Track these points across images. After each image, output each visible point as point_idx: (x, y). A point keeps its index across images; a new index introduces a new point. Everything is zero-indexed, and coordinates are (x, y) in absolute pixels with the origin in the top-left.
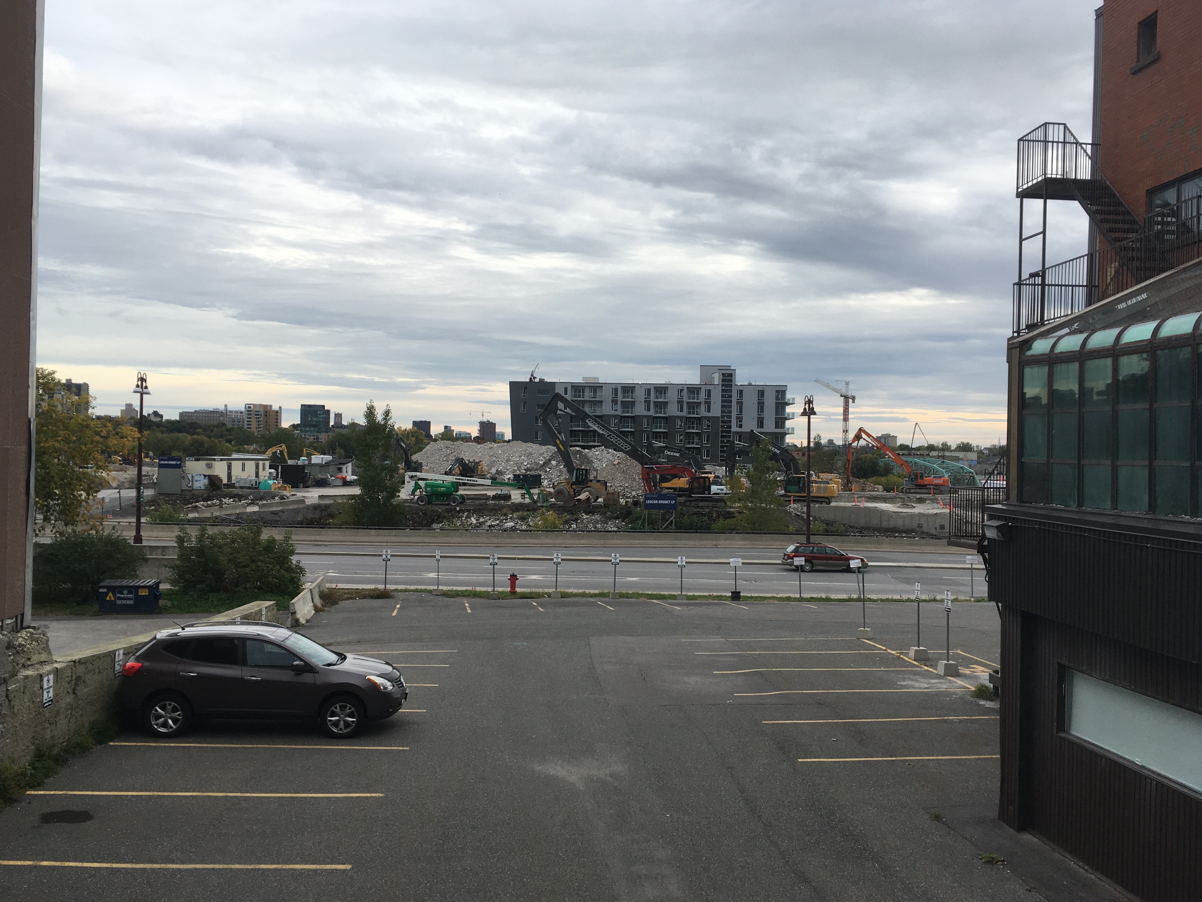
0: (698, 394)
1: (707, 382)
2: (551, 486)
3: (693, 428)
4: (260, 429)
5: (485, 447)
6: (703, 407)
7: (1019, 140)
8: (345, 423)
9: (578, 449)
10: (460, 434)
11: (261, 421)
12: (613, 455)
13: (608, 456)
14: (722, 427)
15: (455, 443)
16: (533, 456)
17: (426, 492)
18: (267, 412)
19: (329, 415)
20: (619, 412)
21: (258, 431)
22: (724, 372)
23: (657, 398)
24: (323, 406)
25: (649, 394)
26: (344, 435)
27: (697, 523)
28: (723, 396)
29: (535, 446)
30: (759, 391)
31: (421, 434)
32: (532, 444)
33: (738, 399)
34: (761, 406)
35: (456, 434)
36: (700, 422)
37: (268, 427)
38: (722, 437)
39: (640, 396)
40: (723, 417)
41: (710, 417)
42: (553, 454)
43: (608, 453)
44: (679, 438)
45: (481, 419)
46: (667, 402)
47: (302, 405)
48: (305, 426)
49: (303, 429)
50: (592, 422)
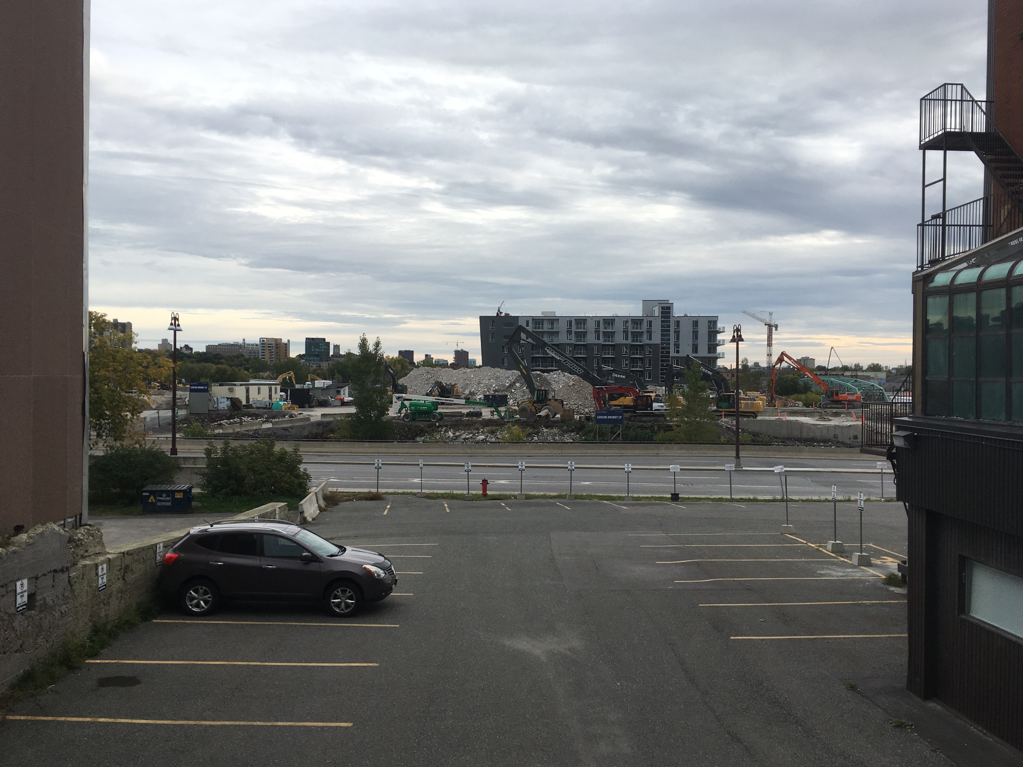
0: (640, 325)
1: (648, 314)
2: (516, 404)
3: (637, 354)
4: (272, 359)
5: (460, 372)
6: (645, 336)
7: (921, 100)
8: (342, 353)
9: (538, 373)
10: (438, 361)
11: (273, 352)
12: (568, 377)
13: (564, 378)
14: (662, 352)
15: (434, 369)
16: (501, 379)
17: (410, 411)
18: (277, 345)
19: (329, 347)
20: (573, 341)
21: (271, 361)
22: (663, 305)
23: (605, 328)
24: (324, 339)
25: (599, 325)
26: (341, 364)
27: (641, 435)
28: (662, 326)
29: (502, 371)
30: (693, 321)
31: (406, 361)
32: (499, 369)
33: (675, 329)
34: (695, 334)
35: (435, 361)
36: (642, 349)
37: (278, 357)
38: (662, 361)
39: (591, 327)
40: (662, 344)
41: (651, 344)
42: (517, 377)
43: (564, 376)
44: (624, 362)
45: (456, 348)
46: (614, 332)
47: (306, 339)
48: (309, 356)
49: (308, 358)
50: (550, 350)
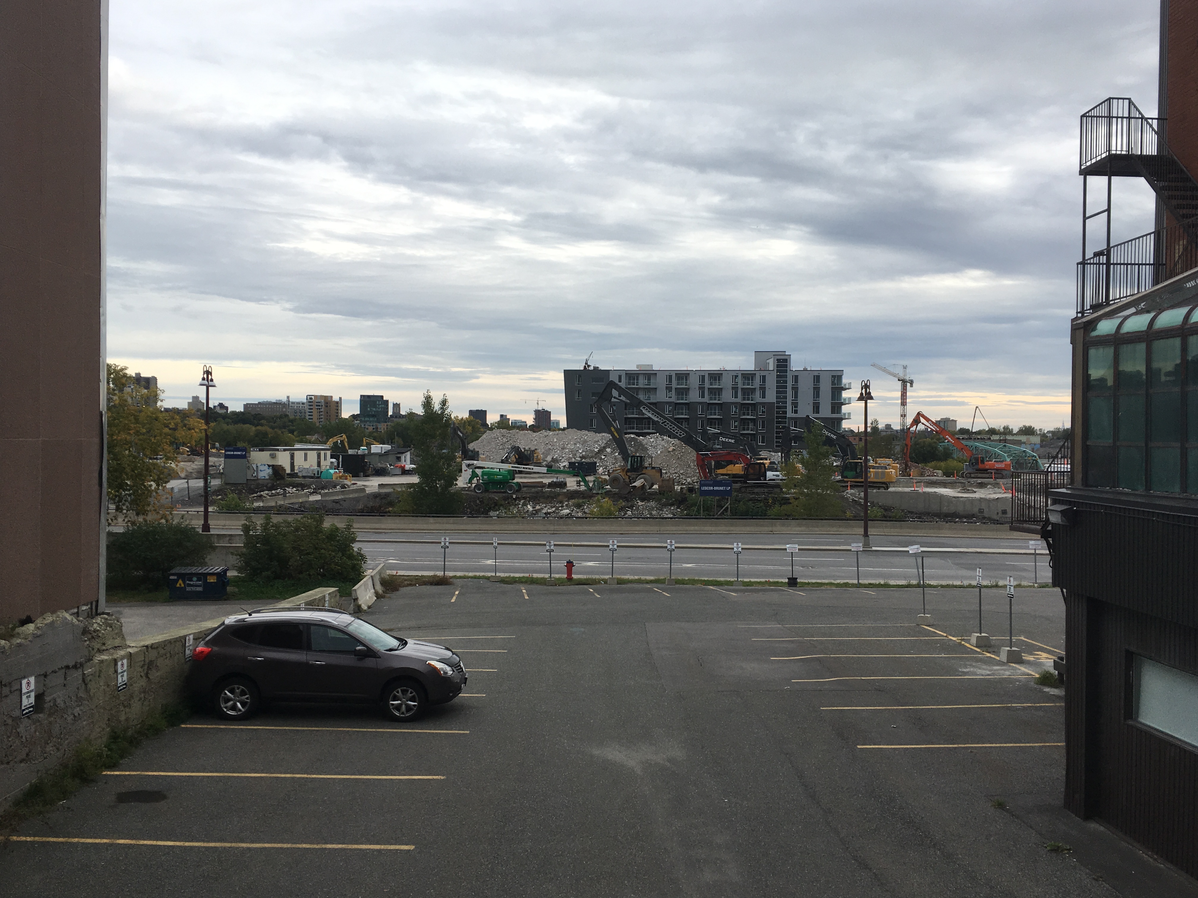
0: (752, 380)
1: (761, 368)
2: (606, 473)
3: (748, 414)
4: (321, 420)
5: (541, 435)
6: (758, 393)
7: (1082, 117)
8: (403, 412)
9: (632, 436)
10: (516, 423)
11: (322, 412)
12: (668, 442)
13: (663, 443)
14: (778, 413)
15: (511, 431)
16: (588, 443)
17: (482, 480)
18: (327, 403)
19: (388, 405)
20: (673, 400)
21: (320, 422)
22: (779, 357)
23: (711, 384)
24: (382, 397)
25: (703, 381)
26: (402, 425)
27: (753, 509)
28: (778, 382)
29: (591, 434)
30: (814, 376)
31: (477, 423)
32: (586, 432)
33: (793, 385)
34: (817, 391)
35: (512, 423)
36: (755, 409)
37: (329, 418)
38: (778, 422)
39: (694, 382)
40: (778, 402)
41: (764, 403)
42: (608, 441)
43: (663, 440)
44: (733, 424)
45: (536, 407)
46: (722, 389)
47: (361, 396)
48: (365, 417)
49: (363, 419)
50: (647, 409)
